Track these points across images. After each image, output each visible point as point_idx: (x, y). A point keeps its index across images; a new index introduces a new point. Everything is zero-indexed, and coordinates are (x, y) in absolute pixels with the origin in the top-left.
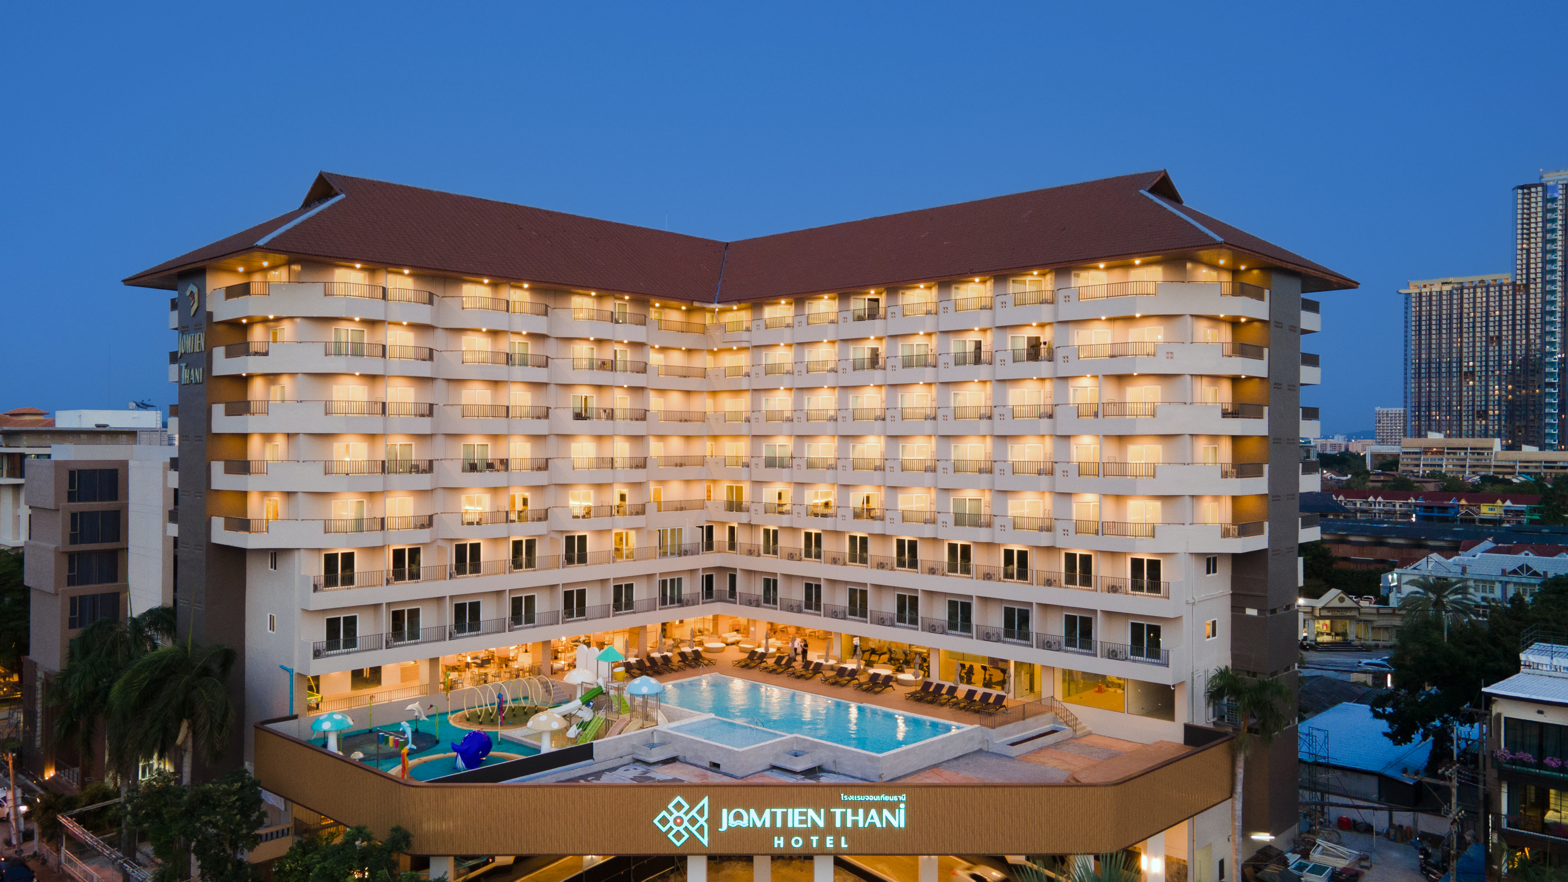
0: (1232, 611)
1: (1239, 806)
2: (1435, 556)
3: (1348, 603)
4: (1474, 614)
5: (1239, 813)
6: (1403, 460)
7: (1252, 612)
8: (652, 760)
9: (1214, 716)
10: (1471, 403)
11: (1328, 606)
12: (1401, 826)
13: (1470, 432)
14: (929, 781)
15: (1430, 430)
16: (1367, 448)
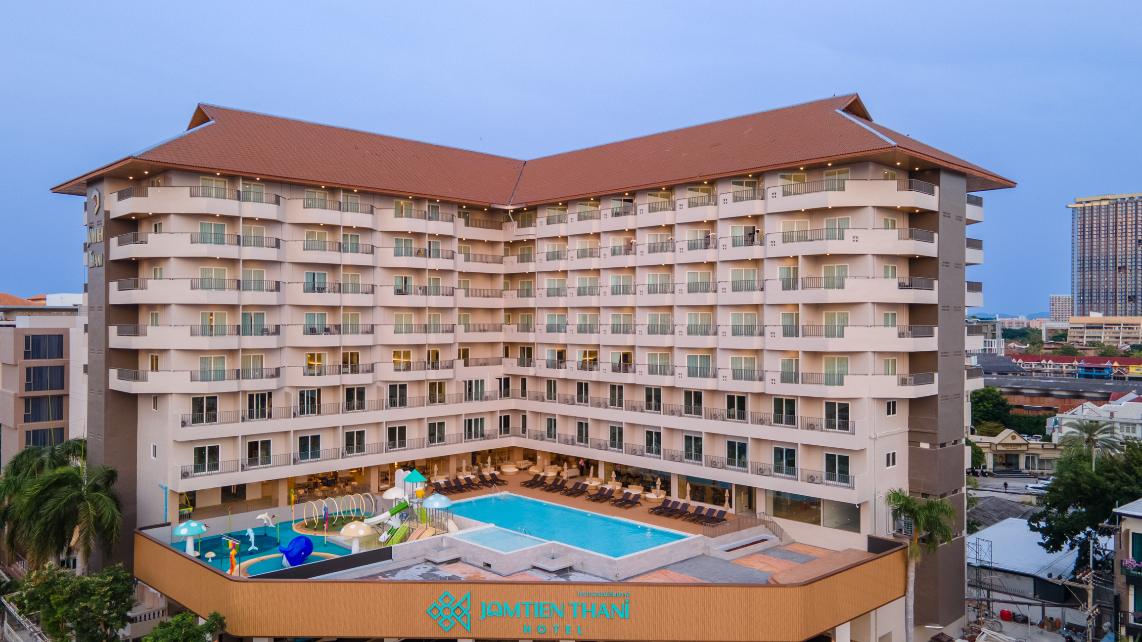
0: (909, 445)
1: (911, 602)
2: (1089, 404)
3: (1019, 440)
4: (1118, 449)
5: (911, 608)
6: (1071, 333)
7: (925, 446)
8: (438, 561)
9: (894, 529)
10: (1124, 290)
11: (1002, 442)
12: (1051, 619)
13: (1123, 312)
14: (655, 580)
15: (1092, 310)
16: (1044, 325)
